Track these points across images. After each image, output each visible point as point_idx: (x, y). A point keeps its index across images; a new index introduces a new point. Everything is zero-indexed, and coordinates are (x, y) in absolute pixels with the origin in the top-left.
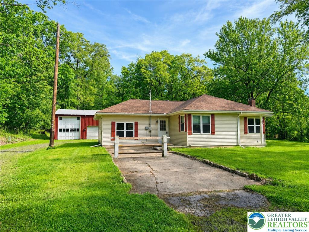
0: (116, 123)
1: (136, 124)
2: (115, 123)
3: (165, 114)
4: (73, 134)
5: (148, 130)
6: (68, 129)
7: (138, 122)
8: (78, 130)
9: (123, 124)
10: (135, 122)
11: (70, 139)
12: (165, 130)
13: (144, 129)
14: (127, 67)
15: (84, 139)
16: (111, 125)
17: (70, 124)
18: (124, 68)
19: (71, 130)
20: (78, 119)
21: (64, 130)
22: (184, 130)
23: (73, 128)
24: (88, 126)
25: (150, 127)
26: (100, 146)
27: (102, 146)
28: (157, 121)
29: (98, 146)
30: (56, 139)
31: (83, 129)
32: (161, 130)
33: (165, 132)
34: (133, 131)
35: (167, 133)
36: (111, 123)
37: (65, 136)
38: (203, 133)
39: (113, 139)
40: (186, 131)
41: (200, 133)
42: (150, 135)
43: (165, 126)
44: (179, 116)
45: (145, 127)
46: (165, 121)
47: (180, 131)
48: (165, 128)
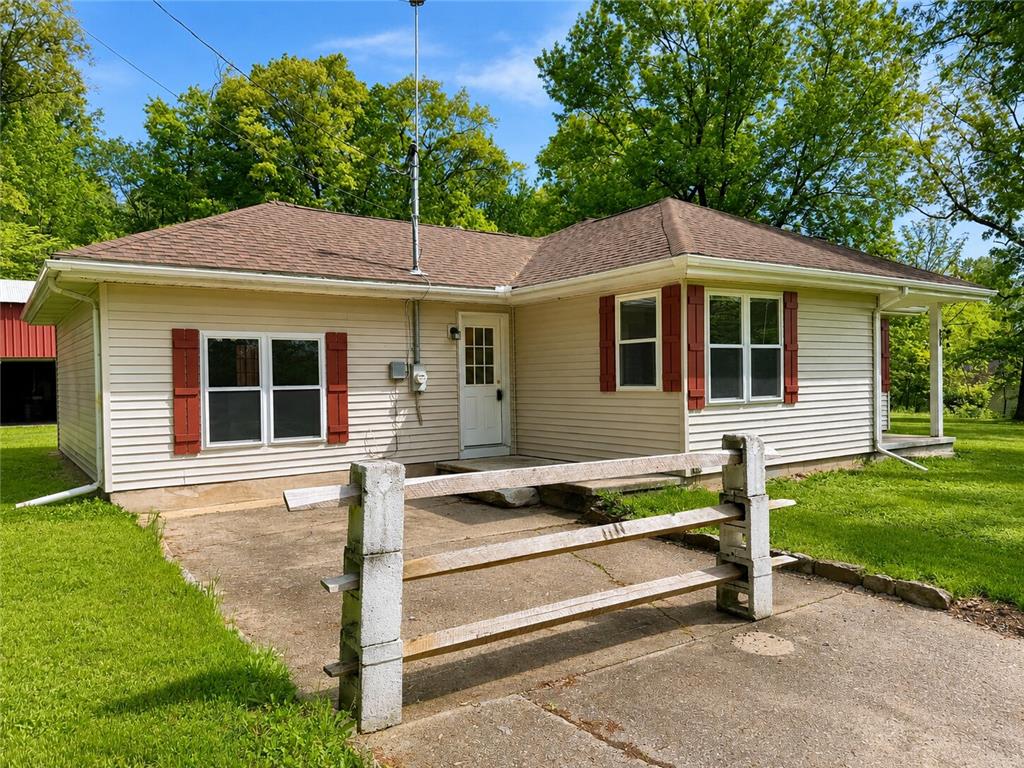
0: (205, 336)
1: (338, 344)
2: (193, 335)
3: (500, 289)
5: (405, 383)
7: (345, 334)
9: (253, 344)
10: (329, 336)
12: (490, 381)
13: (384, 376)
14: (172, 103)
16: (169, 352)
18: (159, 109)
22: (653, 383)
25: (416, 362)
26: (90, 496)
27: (107, 498)
28: (454, 331)
29: (79, 498)
32: (469, 381)
33: (492, 389)
34: (317, 393)
35: (500, 395)
36: (169, 335)
38: (755, 393)
39: (185, 443)
40: (672, 384)
41: (738, 393)
42: (417, 408)
43: (490, 360)
44: (607, 303)
45: (390, 366)
46: (489, 332)
47: (607, 385)
48: (490, 371)
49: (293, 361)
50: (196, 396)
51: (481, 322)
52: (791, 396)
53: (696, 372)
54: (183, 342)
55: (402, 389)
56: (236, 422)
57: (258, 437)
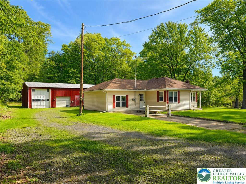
0: (116, 96)
1: (127, 96)
3: (145, 90)
4: (44, 104)
6: (40, 99)
8: (48, 100)
9: (120, 96)
11: (41, 108)
12: (143, 100)
15: (53, 107)
16: (113, 98)
17: (41, 95)
19: (43, 100)
20: (48, 91)
21: (37, 100)
22: (163, 101)
23: (44, 98)
24: (57, 97)
25: (135, 98)
26: (106, 112)
28: (139, 95)
30: (30, 108)
31: (53, 99)
32: (141, 101)
34: (125, 102)
35: (144, 102)
37: (37, 105)
38: (174, 102)
39: (114, 107)
40: (165, 101)
41: (172, 102)
42: (135, 104)
43: (143, 98)
44: (158, 92)
45: (133, 99)
46: (143, 95)
47: (158, 101)
48: (143, 99)
49: (123, 99)
50: (115, 102)
51: (142, 93)
52: (179, 103)
53: (168, 100)
54: (114, 96)
55: (134, 101)
56: (118, 105)
57: (120, 107)
